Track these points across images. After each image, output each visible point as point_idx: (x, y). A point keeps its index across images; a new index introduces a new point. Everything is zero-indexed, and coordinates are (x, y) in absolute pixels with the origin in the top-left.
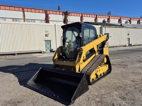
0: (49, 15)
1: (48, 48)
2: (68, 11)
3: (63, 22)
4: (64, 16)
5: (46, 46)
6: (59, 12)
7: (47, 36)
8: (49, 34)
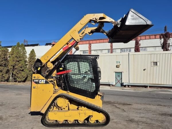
0: (139, 42)
1: (119, 81)
2: (169, 32)
3: (161, 47)
4: (163, 39)
5: (117, 79)
6: (154, 36)
7: (117, 67)
8: (120, 65)
